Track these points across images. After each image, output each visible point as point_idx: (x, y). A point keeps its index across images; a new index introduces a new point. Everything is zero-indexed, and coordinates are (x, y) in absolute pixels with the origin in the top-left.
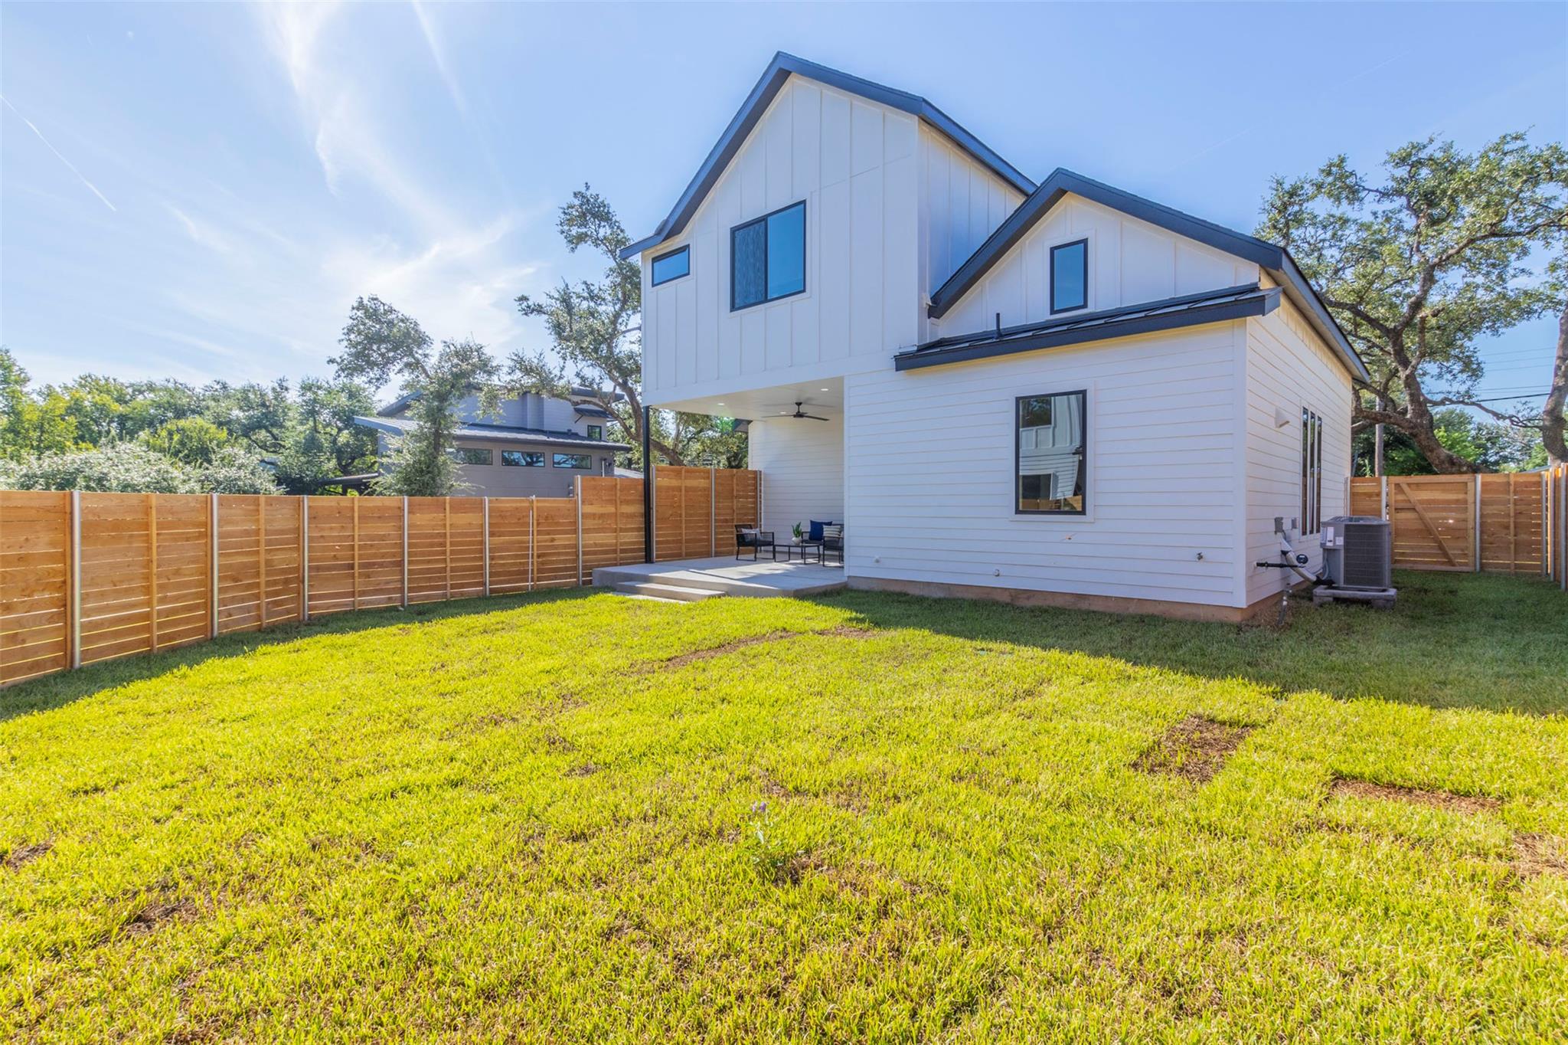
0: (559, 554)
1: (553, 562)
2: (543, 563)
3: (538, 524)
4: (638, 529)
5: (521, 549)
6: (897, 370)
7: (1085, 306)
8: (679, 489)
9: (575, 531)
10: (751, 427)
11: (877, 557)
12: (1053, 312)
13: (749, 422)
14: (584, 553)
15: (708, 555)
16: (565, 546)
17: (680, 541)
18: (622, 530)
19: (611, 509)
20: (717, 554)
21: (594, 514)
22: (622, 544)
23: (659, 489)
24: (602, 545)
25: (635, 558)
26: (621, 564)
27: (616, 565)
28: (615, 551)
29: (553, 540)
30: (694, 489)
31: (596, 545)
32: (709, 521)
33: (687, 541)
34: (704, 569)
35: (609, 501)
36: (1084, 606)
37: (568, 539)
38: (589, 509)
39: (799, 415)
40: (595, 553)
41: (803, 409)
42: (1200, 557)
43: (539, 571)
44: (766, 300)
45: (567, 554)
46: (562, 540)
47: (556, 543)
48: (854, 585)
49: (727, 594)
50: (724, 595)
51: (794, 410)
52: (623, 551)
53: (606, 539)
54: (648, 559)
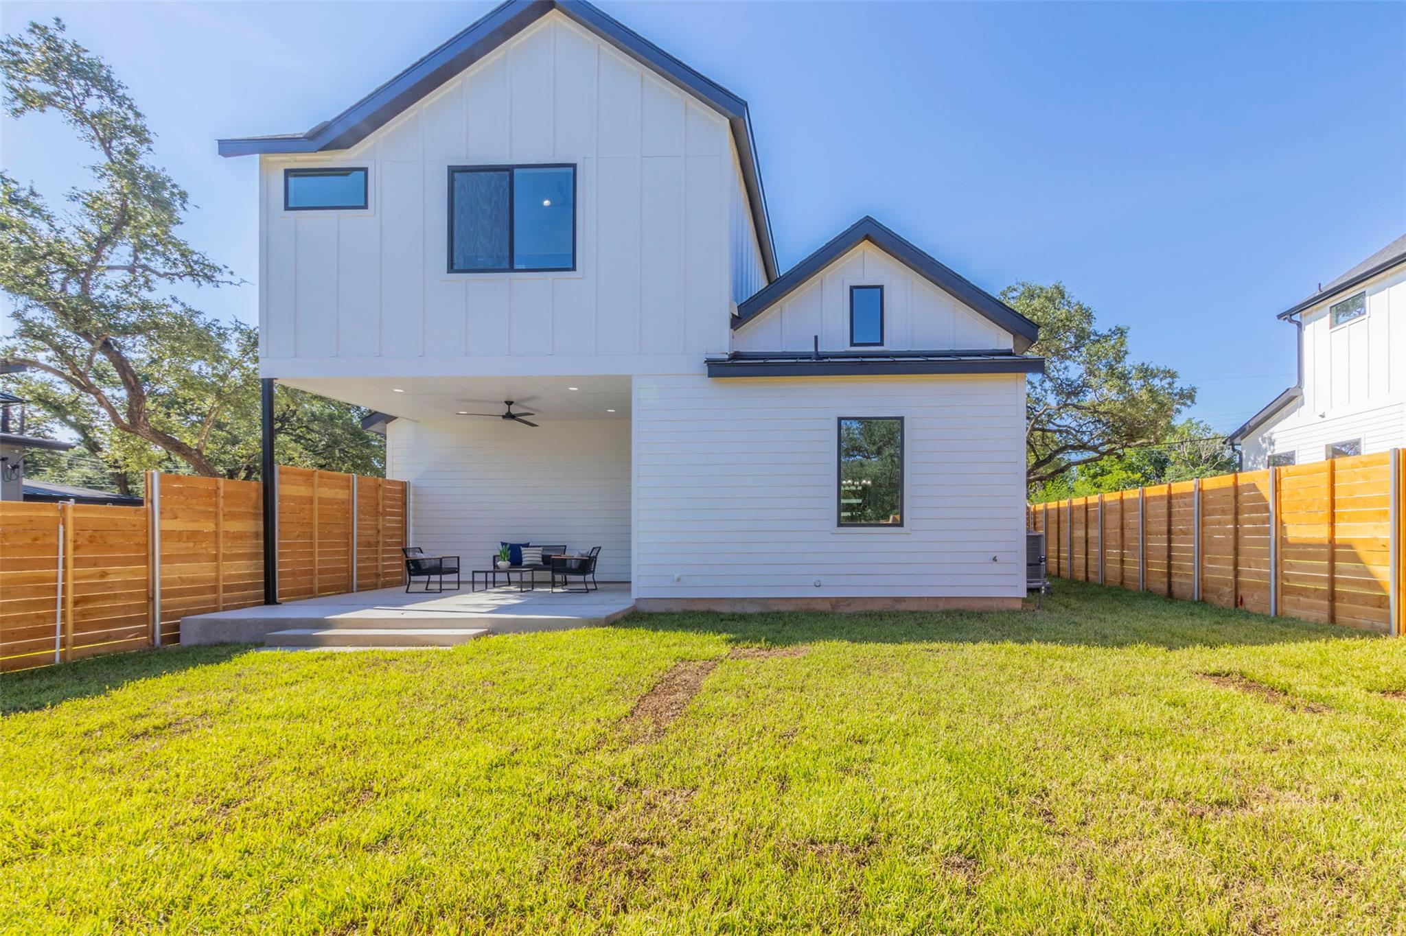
0: (115, 597)
1: (101, 611)
2: (83, 615)
3: (76, 548)
4: (253, 556)
5: (39, 591)
6: (710, 376)
7: (881, 344)
8: (310, 501)
9: (147, 559)
10: (391, 428)
11: (677, 576)
12: (852, 344)
13: (389, 419)
14: (164, 595)
15: (349, 590)
16: (127, 584)
17: (311, 572)
18: (227, 558)
19: (208, 526)
20: (362, 588)
21: (180, 533)
22: (226, 578)
23: (282, 499)
24: (192, 581)
25: (245, 598)
26: (225, 609)
27: (215, 610)
28: (215, 589)
29: (104, 575)
30: (330, 502)
31: (182, 580)
32: (348, 545)
33: (321, 572)
34: (401, 605)
35: (206, 515)
36: (902, 607)
37: (134, 573)
38: (171, 525)
39: (510, 416)
40: (180, 593)
41: (514, 410)
42: (995, 559)
43: (77, 628)
44: (511, 269)
45: (131, 596)
46: (118, 574)
47: (110, 579)
48: (646, 608)
49: (492, 632)
50: (487, 633)
51: (504, 409)
52: (227, 589)
53: (202, 570)
54: (270, 598)
